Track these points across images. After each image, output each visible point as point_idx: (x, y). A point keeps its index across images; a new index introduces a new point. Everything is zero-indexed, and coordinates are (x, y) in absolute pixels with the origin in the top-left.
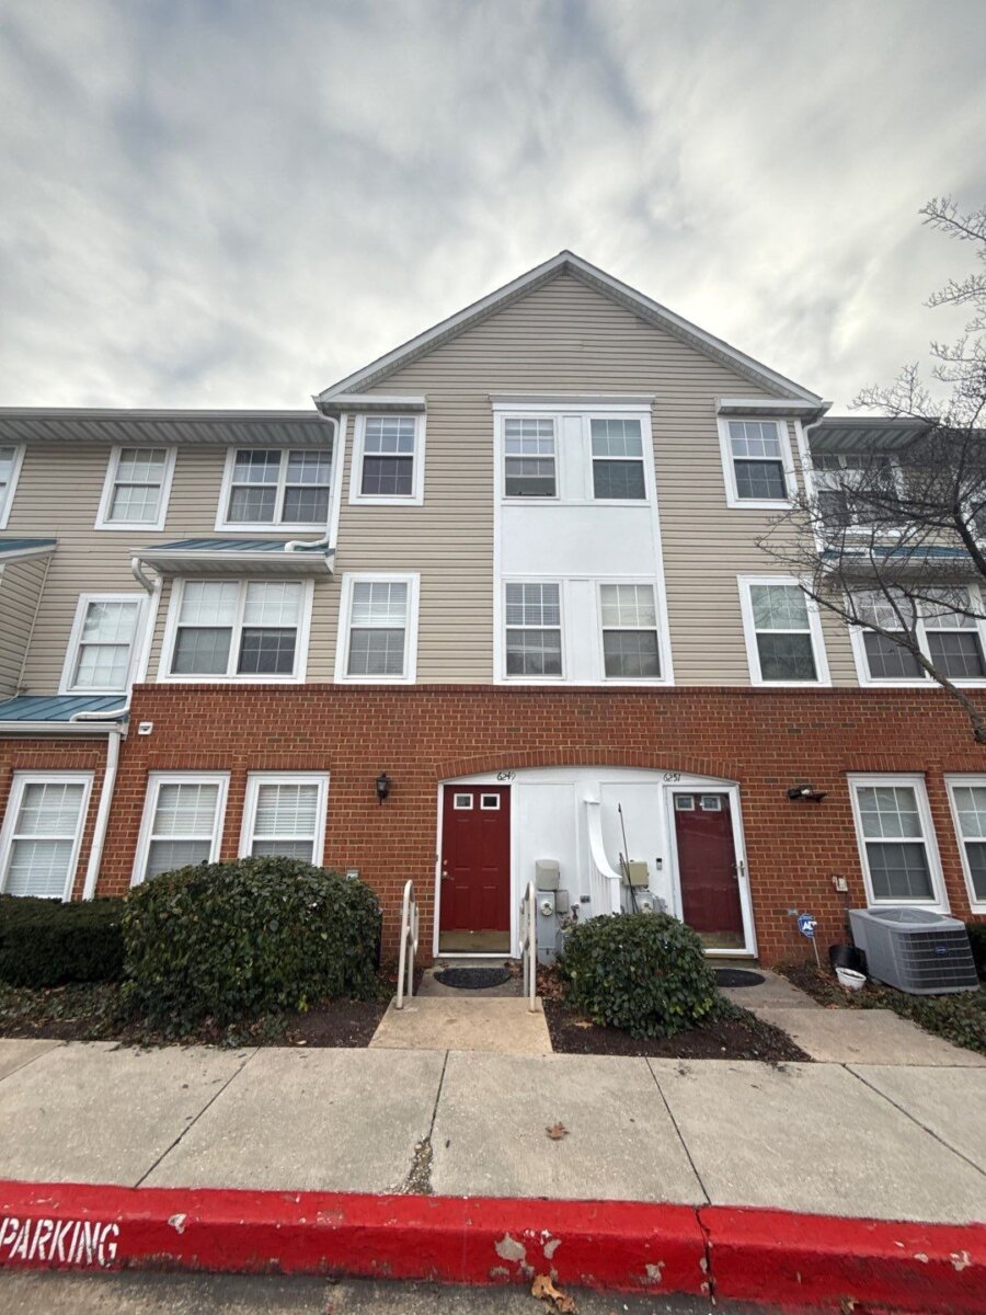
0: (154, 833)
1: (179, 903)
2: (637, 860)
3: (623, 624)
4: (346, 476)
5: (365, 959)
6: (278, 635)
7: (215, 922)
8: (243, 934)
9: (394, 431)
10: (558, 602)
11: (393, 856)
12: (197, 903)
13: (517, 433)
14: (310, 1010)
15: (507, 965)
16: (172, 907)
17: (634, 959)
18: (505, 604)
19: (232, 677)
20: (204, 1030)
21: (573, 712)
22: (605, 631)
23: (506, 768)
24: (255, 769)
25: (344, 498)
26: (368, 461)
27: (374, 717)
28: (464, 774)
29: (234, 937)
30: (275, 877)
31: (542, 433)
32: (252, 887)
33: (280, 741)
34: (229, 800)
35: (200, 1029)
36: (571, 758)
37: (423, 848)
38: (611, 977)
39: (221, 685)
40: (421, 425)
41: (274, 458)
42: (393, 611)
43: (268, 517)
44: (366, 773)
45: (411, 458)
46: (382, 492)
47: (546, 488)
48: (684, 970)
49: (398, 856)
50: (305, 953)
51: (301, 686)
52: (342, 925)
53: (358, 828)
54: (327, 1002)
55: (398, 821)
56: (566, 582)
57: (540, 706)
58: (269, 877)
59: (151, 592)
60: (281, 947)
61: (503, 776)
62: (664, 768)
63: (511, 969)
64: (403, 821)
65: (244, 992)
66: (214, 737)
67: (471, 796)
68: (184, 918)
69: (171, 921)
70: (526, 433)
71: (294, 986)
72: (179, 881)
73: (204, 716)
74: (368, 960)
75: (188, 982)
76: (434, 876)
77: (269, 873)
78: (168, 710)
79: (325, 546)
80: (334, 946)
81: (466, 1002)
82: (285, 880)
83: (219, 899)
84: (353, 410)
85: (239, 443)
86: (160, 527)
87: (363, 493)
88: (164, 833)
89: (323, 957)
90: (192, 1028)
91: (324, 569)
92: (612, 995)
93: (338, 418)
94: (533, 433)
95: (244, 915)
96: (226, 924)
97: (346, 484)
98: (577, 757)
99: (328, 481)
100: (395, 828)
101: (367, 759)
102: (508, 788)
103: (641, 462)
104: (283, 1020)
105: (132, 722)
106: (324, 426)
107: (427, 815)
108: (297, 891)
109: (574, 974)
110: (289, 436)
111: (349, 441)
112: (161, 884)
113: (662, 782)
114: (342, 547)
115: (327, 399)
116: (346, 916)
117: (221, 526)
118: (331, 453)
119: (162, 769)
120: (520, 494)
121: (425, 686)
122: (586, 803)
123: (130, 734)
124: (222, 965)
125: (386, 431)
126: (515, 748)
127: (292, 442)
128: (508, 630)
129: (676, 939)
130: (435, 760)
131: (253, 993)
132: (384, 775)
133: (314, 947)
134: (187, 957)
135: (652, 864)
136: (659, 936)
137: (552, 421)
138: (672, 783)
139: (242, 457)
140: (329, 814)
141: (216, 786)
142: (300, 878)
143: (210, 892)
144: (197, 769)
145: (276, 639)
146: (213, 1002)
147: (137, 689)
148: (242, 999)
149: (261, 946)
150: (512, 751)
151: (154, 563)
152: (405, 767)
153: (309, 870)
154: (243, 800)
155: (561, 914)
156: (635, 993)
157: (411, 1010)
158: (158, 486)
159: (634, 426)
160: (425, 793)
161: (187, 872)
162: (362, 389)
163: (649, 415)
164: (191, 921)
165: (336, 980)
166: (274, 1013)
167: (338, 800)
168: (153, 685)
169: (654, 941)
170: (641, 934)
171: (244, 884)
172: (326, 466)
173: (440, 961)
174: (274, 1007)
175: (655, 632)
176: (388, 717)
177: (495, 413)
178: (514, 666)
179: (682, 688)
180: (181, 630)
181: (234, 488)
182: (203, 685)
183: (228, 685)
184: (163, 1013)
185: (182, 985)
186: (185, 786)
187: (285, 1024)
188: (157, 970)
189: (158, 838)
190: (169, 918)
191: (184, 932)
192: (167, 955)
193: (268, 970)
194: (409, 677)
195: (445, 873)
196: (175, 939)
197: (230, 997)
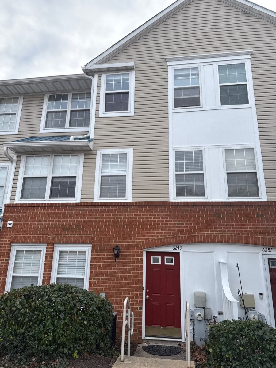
0: (14, 272)
1: (20, 303)
2: (249, 293)
3: (237, 169)
4: (98, 103)
5: (106, 336)
6: (68, 180)
7: (36, 313)
8: (48, 319)
9: (120, 80)
10: (202, 159)
11: (122, 287)
12: (28, 303)
13: (180, 76)
14: (79, 358)
15: (180, 345)
16: (17, 305)
17: (242, 343)
18: (175, 162)
19: (47, 200)
20: (31, 363)
21: (212, 215)
22: (227, 173)
23: (177, 243)
24: (58, 243)
25: (97, 114)
26: (108, 96)
27: (112, 218)
28: (156, 246)
29: (44, 320)
30: (63, 293)
31: (193, 75)
32: (52, 297)
33: (69, 230)
34: (46, 258)
35: (30, 362)
36: (211, 239)
37: (136, 283)
38: (230, 352)
39: (42, 204)
40: (132, 76)
41: (65, 98)
42: (120, 166)
43: (63, 125)
44: (108, 245)
45: (128, 93)
46: (114, 111)
47: (195, 102)
48: (271, 351)
49: (124, 287)
50: (77, 330)
51: (78, 203)
52: (94, 318)
53: (105, 272)
54: (87, 355)
55: (124, 269)
56: (206, 150)
57: (193, 212)
58: (60, 293)
59: (12, 162)
60: (66, 326)
61: (175, 247)
62: (262, 245)
63: (182, 347)
64: (126, 269)
65: (49, 346)
66: (39, 228)
67: (160, 257)
68: (23, 310)
69: (17, 311)
70: (184, 75)
71: (72, 346)
72: (21, 293)
73: (35, 218)
74: (107, 337)
75: (24, 340)
76: (142, 298)
77: (60, 291)
78: (19, 216)
79: (89, 138)
80: (90, 328)
81: (156, 361)
82: (68, 295)
83: (38, 302)
84: (100, 72)
85: (50, 92)
86: (16, 133)
87: (105, 111)
88: (18, 272)
89: (85, 332)
90: (26, 362)
91: (88, 148)
92: (231, 362)
93: (93, 76)
94: (188, 75)
95: (49, 310)
96: (40, 314)
97: (97, 107)
98: (214, 238)
99: (90, 107)
100: (123, 273)
101: (109, 239)
102: (179, 253)
103: (246, 85)
104: (67, 362)
105: (4, 221)
106: (87, 80)
107: (138, 266)
108: (73, 300)
109: (211, 350)
110: (72, 86)
111: (99, 86)
112: (13, 294)
113: (261, 252)
114: (97, 137)
115: (88, 67)
116: (96, 314)
117: (42, 130)
118: (90, 93)
119: (17, 243)
120: (182, 106)
121: (136, 203)
122: (220, 262)
123: (3, 226)
124: (39, 333)
125: (116, 80)
126: (181, 234)
127: (73, 89)
128: (176, 175)
129: (266, 334)
130: (142, 239)
131: (53, 347)
132: (117, 246)
133: (81, 328)
134: (24, 328)
135: (257, 296)
136: (256, 332)
137: (198, 68)
138: (267, 253)
139: (51, 98)
140: (91, 265)
141: (40, 251)
142: (74, 294)
143: (34, 298)
144: (32, 243)
145: (67, 182)
146: (35, 350)
147: (7, 206)
148: (48, 350)
149: (56, 326)
150: (180, 235)
151: (13, 149)
152: (127, 242)
153: (79, 291)
154: (52, 258)
155: (208, 320)
156: (243, 362)
157: (128, 362)
158: (15, 114)
159: (242, 66)
160: (137, 256)
161: (25, 289)
162: (104, 61)
163: (250, 60)
164: (26, 312)
165: (91, 345)
166: (63, 358)
167: (95, 258)
168: (13, 204)
169: (253, 335)
170: (246, 331)
171: (49, 296)
172: (88, 100)
173: (146, 341)
174: (63, 355)
175: (256, 173)
176: (119, 218)
177: (169, 67)
178: (180, 192)
179: (271, 202)
180: (25, 178)
181: (48, 112)
182: (34, 204)
183: (45, 204)
184: (14, 354)
185: (22, 341)
186: (27, 251)
187: (67, 363)
188: (11, 334)
189: (15, 275)
190: (16, 310)
191: (23, 317)
192: (16, 327)
193: (60, 337)
194: (128, 199)
195: (148, 297)
196: (19, 319)
197: (42, 348)
